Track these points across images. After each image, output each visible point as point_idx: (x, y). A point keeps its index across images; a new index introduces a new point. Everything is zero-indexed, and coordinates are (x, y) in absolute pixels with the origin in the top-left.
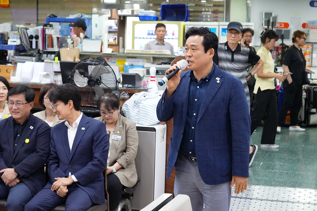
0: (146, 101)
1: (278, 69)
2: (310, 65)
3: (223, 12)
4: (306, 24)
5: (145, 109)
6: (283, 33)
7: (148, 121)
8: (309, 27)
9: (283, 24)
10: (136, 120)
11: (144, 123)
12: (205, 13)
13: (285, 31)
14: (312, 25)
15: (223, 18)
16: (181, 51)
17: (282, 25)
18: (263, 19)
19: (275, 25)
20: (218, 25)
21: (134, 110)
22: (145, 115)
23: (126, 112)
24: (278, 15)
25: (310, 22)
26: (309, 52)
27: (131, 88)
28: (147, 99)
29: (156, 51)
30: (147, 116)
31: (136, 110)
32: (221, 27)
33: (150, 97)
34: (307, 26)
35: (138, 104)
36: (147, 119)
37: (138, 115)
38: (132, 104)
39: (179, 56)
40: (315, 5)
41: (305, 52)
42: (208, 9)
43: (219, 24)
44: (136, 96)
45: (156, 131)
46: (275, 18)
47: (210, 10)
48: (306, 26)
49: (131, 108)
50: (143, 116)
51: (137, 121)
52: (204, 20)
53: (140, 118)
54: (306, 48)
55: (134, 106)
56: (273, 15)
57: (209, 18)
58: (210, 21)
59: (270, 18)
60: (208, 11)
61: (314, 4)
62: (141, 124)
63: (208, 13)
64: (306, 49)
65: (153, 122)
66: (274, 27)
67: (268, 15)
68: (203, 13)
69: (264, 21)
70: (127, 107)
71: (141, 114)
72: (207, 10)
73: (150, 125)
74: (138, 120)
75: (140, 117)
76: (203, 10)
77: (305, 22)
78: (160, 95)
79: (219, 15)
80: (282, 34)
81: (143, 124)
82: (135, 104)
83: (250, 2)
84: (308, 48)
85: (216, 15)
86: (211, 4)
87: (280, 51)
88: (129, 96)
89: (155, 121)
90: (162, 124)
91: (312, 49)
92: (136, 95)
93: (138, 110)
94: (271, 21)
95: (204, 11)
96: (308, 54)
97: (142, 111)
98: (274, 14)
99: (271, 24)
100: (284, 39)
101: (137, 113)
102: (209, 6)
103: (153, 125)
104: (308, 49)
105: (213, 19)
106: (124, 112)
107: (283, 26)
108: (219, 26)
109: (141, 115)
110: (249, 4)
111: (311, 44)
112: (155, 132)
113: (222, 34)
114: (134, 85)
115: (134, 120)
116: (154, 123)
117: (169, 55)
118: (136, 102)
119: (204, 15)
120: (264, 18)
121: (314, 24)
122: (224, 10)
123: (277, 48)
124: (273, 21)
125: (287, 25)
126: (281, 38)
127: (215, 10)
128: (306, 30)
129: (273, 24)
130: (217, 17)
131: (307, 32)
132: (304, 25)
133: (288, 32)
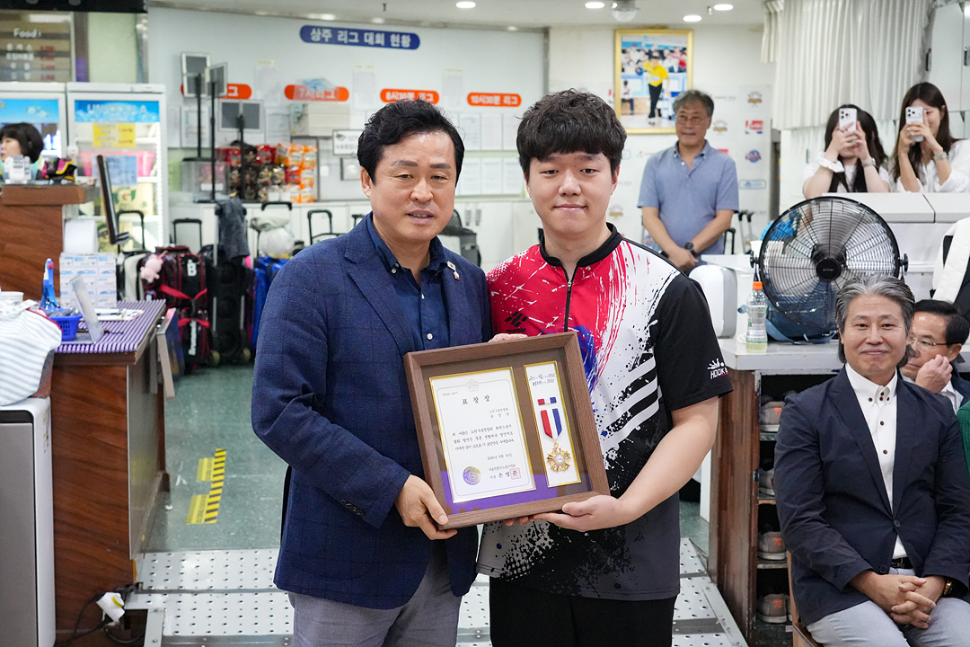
1: (249, 211)
2: (316, 198)
3: (67, 54)
4: (295, 89)
6: (241, 111)
7: (2, 391)
8: (302, 95)
9: (236, 89)
12: (15, 57)
13: (245, 105)
14: (313, 90)
15: (70, 70)
16: (16, 170)
17: (233, 91)
18: (182, 75)
19: (221, 90)
20: (63, 89)
24: (226, 63)
25: (306, 83)
26: (312, 163)
32: (72, 98)
34: (299, 93)
39: (13, 182)
40: (313, 38)
41: (300, 164)
42: (25, 46)
43: (66, 88)
45: (33, 423)
46: (219, 72)
47: (29, 48)
48: (295, 93)
52: (14, 75)
54: (302, 152)
56: (208, 64)
57: (27, 71)
58: (31, 80)
59: (203, 72)
60: (24, 52)
61: (310, 37)
63: (25, 56)
64: (303, 154)
65: (19, 394)
66: (216, 95)
67: (196, 63)
68: (8, 56)
69: (185, 79)
72: (20, 47)
73: (9, 402)
76: (10, 47)
77: (292, 82)
78: (28, 309)
79: (57, 62)
80: (239, 116)
83: (145, 29)
84: (306, 151)
85: (47, 63)
86: (31, 31)
87: (234, 161)
89: (26, 390)
90: (41, 397)
91: (318, 154)
94: (207, 78)
95: (12, 52)
96: (309, 168)
98: (211, 61)
99: (206, 88)
100: (247, 127)
102: (25, 38)
103: (17, 403)
104: (307, 153)
105: (39, 73)
107: (236, 94)
108: (65, 92)
110: (141, 35)
111: (314, 141)
112: (31, 424)
113: (77, 116)
116: (22, 396)
119: (11, 61)
120: (185, 71)
121: (319, 88)
122: (70, 48)
123: (226, 154)
124: (214, 80)
125: (245, 91)
126: (237, 127)
127: (44, 49)
128: (297, 103)
129: (215, 89)
130: (51, 68)
131: (300, 110)
132: (290, 92)
133: (255, 109)
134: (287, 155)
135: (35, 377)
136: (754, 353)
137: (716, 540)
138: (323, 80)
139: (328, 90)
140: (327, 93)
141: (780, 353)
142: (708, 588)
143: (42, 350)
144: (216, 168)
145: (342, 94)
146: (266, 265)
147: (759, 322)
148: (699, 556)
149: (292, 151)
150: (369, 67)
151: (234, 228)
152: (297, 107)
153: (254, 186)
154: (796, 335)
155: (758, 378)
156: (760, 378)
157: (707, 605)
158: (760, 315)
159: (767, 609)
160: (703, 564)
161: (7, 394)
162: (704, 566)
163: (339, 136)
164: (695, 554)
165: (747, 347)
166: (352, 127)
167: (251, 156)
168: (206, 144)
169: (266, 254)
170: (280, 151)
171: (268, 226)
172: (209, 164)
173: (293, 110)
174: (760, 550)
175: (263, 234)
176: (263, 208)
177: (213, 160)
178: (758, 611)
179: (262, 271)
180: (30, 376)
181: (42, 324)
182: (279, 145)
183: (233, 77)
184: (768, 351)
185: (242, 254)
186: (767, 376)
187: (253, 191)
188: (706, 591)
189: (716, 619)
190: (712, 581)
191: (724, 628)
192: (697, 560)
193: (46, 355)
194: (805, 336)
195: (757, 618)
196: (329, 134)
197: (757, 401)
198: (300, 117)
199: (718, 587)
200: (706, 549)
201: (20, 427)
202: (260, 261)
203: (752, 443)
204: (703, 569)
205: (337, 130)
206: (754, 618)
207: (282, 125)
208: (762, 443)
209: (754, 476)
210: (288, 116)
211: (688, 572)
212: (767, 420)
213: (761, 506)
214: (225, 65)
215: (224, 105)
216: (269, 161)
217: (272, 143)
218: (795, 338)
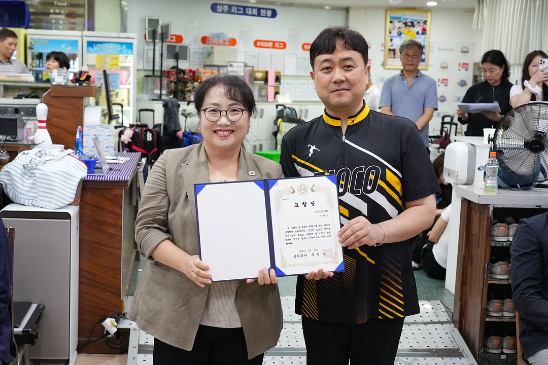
0: (45, 165)
1: (181, 106)
3: (82, 16)
4: (207, 38)
5: (47, 179)
6: (177, 50)
7: (53, 201)
8: (210, 42)
9: (174, 37)
10: (29, 200)
11: (46, 205)
12: (55, 16)
13: (180, 46)
14: (217, 39)
15: (84, 25)
16: (59, 77)
18: (146, 29)
19: (167, 38)
20: (80, 35)
21: (24, 182)
22: (46, 190)
23: (8, 186)
24: (170, 23)
25: (213, 35)
27: (10, 143)
28: (48, 162)
29: (8, 76)
30: (51, 191)
31: (28, 181)
32: (86, 40)
33: (52, 158)
34: (209, 41)
35: (30, 171)
36: (51, 198)
37: (32, 190)
38: (20, 172)
39: (57, 84)
40: (218, 10)
42: (60, 11)
43: (82, 34)
44: (24, 156)
45: (70, 219)
46: (166, 28)
47: (62, 12)
48: (207, 41)
49: (18, 177)
50: (44, 192)
51: (31, 201)
52: (54, 26)
53: (37, 195)
54: (210, 74)
55: (23, 174)
56: (160, 23)
57: (61, 25)
58: (63, 29)
59: (157, 27)
60: (60, 14)
61: (216, 9)
62: (41, 206)
63: (60, 16)
65: (63, 203)
66: (164, 41)
67: (153, 22)
68: (51, 16)
69: (147, 31)
70: (9, 176)
71: (39, 189)
72: (57, 11)
73: (57, 207)
74: (33, 200)
75: (37, 193)
76: (52, 11)
77: (205, 35)
78: (69, 154)
79: (77, 20)
80: (176, 52)
81: (44, 206)
82: (26, 171)
83: (126, 4)
84: (212, 73)
85: (72, 20)
86: (64, 3)
87: (172, 78)
88: (9, 155)
89: (67, 201)
90: (75, 205)
92: (24, 154)
93: (32, 181)
94: (159, 31)
95: (53, 14)
97: (41, 183)
98: (161, 21)
99: (158, 36)
100: (180, 59)
101: (31, 188)
102: (60, 6)
103: (62, 208)
105: (68, 26)
106: (4, 186)
107: (174, 40)
108: (82, 37)
109: (39, 191)
110: (124, 7)
111: (217, 68)
113: (88, 50)
114: (14, 137)
115: (25, 199)
116: (65, 204)
117: (31, 82)
118: (29, 167)
119: (53, 19)
120: (147, 26)
121: (220, 38)
122: (85, 12)
123: (168, 74)
124: (163, 32)
125: (179, 39)
126: (174, 59)
127: (71, 12)
128: (208, 46)
129: (164, 37)
130: (74, 23)
131: (210, 50)
132: (204, 40)
133: (185, 48)
134: (202, 75)
135: (72, 193)
136: (490, 194)
137: (459, 303)
138: (223, 34)
139: (225, 40)
140: (225, 41)
141: (505, 194)
142: (453, 331)
143: (77, 178)
144: (163, 82)
145: (233, 42)
146: (190, 136)
147: (493, 176)
148: (447, 311)
149: (205, 73)
150: (248, 27)
151: (173, 115)
152: (208, 49)
153: (183, 92)
154: (514, 184)
155: (491, 209)
156: (493, 209)
157: (453, 340)
158: (494, 172)
159: (490, 345)
160: (449, 316)
161: (57, 202)
162: (450, 317)
163: (231, 65)
164: (444, 310)
165: (486, 190)
166: (238, 61)
167: (181, 75)
168: (157, 68)
169: (190, 130)
170: (198, 73)
171: (191, 114)
172: (159, 79)
173: (206, 50)
174: (487, 310)
175: (189, 119)
176: (188, 104)
177: (161, 77)
178: (484, 346)
179: (188, 140)
180: (69, 193)
181: (76, 163)
182: (198, 69)
183: (174, 31)
184: (498, 193)
185: (177, 129)
186: (497, 208)
187: (182, 95)
188: (452, 332)
189: (459, 349)
190: (456, 327)
191: (464, 355)
192: (446, 314)
193: (79, 181)
194: (518, 185)
195: (484, 350)
196: (225, 64)
197: (490, 223)
198: (210, 54)
199: (459, 330)
200: (452, 307)
201: (63, 222)
202: (186, 134)
203: (486, 247)
204: (450, 319)
205: (230, 62)
206: (483, 349)
207: (199, 59)
208: (492, 247)
209: (486, 267)
210: (203, 53)
211: (441, 321)
212: (495, 234)
213: (489, 284)
214: (169, 24)
215: (168, 46)
216: (191, 78)
217: (194, 68)
218: (513, 187)
